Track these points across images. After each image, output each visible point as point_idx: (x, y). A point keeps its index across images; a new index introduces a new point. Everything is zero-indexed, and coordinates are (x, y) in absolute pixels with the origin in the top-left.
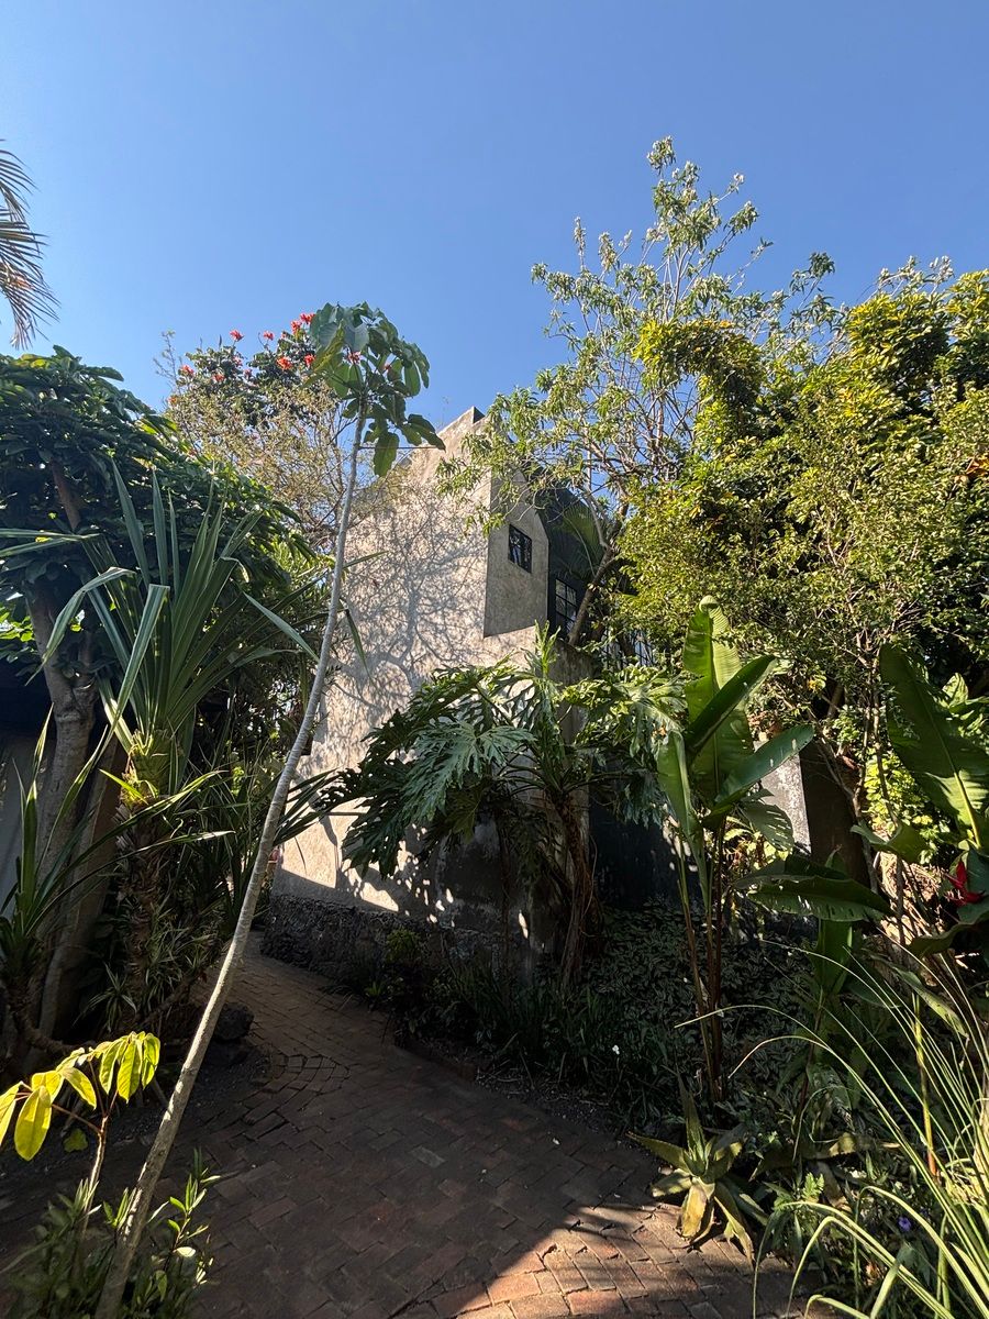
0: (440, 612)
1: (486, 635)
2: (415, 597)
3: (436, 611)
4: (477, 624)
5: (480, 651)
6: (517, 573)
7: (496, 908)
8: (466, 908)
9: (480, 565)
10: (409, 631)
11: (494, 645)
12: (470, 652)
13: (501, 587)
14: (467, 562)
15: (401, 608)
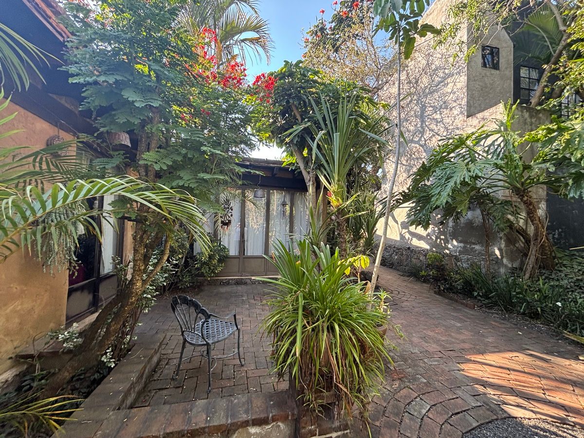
0: (438, 112)
1: (468, 117)
2: (423, 108)
3: (436, 112)
4: (461, 113)
5: (464, 127)
6: (488, 74)
7: (482, 246)
8: (465, 247)
9: (461, 78)
10: (422, 127)
11: (474, 121)
12: (458, 129)
13: (477, 86)
14: (452, 79)
15: (416, 116)
